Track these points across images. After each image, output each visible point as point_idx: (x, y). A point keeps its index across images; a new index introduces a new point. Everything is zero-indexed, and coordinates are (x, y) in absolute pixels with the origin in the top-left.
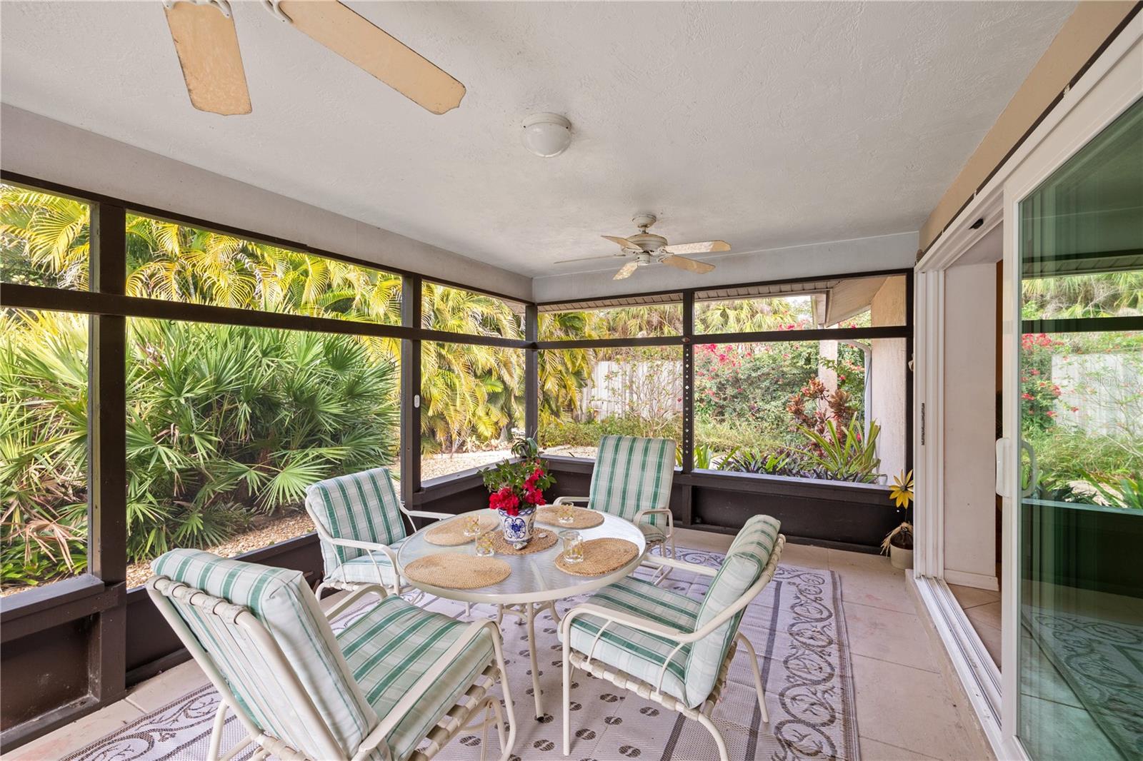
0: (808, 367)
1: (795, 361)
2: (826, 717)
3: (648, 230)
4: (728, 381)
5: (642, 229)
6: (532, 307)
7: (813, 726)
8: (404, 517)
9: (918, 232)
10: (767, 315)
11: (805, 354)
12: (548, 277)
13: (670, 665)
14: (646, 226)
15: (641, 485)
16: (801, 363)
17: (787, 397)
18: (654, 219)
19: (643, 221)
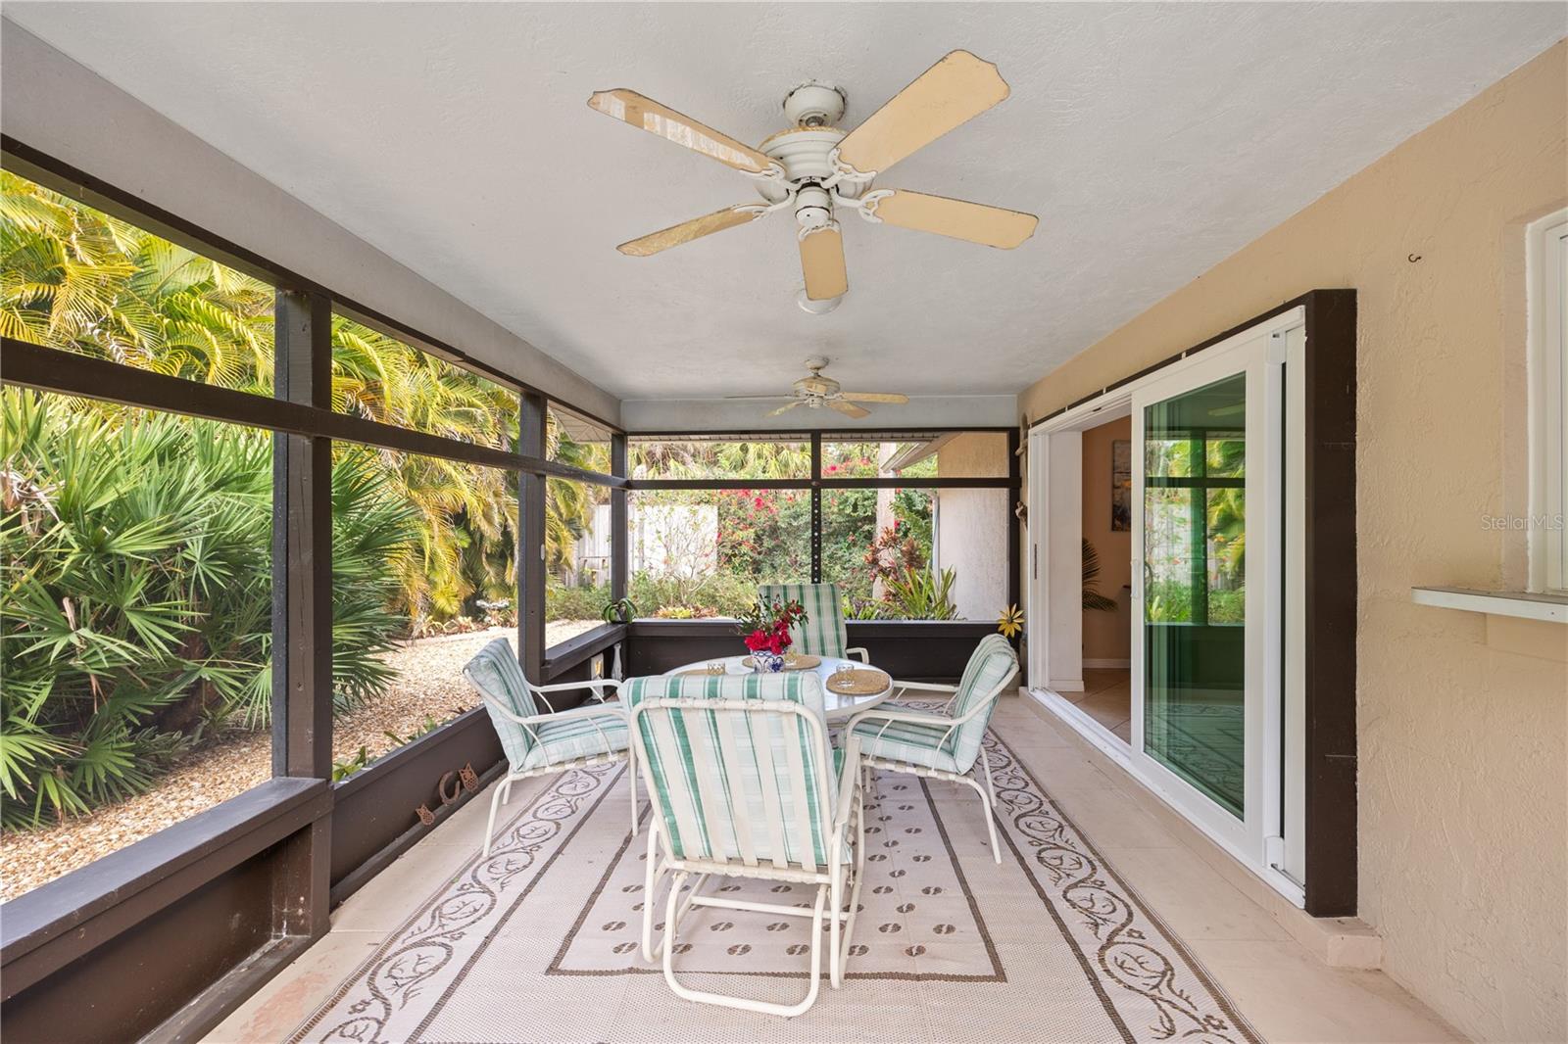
0: (855, 514)
1: (841, 507)
2: (1023, 784)
3: (820, 372)
4: (764, 531)
5: (816, 371)
6: (620, 438)
7: (1018, 790)
8: (534, 694)
9: (1015, 396)
10: (795, 452)
11: (852, 500)
12: (641, 401)
13: (941, 748)
14: (818, 369)
15: (821, 631)
16: (848, 510)
17: (832, 549)
18: (827, 362)
19: (818, 364)
